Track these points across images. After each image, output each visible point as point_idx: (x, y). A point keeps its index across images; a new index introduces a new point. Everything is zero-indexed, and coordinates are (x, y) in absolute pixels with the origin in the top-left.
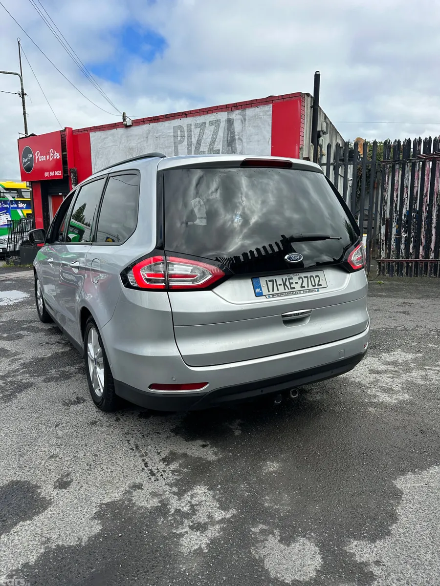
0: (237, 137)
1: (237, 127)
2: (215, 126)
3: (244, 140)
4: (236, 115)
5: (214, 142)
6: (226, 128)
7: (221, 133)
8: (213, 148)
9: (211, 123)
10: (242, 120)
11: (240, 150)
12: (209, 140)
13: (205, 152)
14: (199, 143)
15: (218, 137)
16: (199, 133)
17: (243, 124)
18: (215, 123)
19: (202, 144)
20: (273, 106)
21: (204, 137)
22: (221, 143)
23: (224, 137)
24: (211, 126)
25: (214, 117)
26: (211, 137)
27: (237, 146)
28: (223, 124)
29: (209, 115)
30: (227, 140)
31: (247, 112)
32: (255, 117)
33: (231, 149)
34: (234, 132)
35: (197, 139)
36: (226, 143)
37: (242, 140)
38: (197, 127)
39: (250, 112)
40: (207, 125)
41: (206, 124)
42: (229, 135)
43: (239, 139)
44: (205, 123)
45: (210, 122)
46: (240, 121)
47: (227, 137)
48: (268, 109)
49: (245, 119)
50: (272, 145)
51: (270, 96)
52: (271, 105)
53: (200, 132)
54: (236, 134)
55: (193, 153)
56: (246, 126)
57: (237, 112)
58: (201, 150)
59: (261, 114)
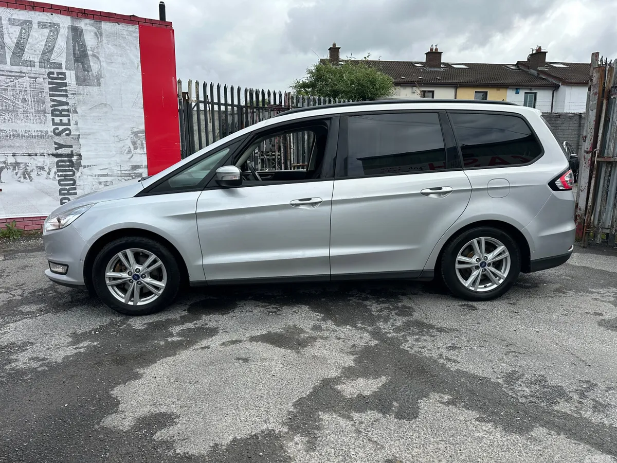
0: (90, 53)
1: (89, 39)
2: (51, 31)
3: (101, 59)
4: (85, 25)
5: (51, 51)
6: (71, 37)
7: (62, 43)
8: (48, 60)
9: (42, 25)
10: (96, 34)
11: (97, 70)
12: (41, 46)
13: (34, 62)
14: (20, 48)
15: (57, 46)
16: (18, 34)
17: (98, 38)
18: (50, 26)
19: (26, 50)
20: (139, 27)
21: (30, 40)
22: (64, 55)
23: (67, 48)
24: (42, 28)
25: (46, 18)
26: (43, 43)
27: (92, 64)
28: (64, 32)
29: (37, 13)
30: (74, 54)
31: (103, 26)
32: (115, 35)
33: (81, 66)
34: (85, 46)
35: (15, 41)
36: (72, 56)
37: (98, 59)
38: (13, 24)
39: (106, 26)
40: (35, 26)
41: (31, 24)
42: (77, 48)
43: (94, 56)
44: (31, 22)
45: (39, 23)
46: (93, 34)
47: (74, 50)
48: (134, 30)
49: (101, 34)
50: (142, 72)
51: (133, 16)
52: (137, 27)
53: (21, 33)
54: (88, 48)
55: (8, 60)
56: (104, 42)
57: (87, 21)
58: (26, 57)
59: (125, 33)
